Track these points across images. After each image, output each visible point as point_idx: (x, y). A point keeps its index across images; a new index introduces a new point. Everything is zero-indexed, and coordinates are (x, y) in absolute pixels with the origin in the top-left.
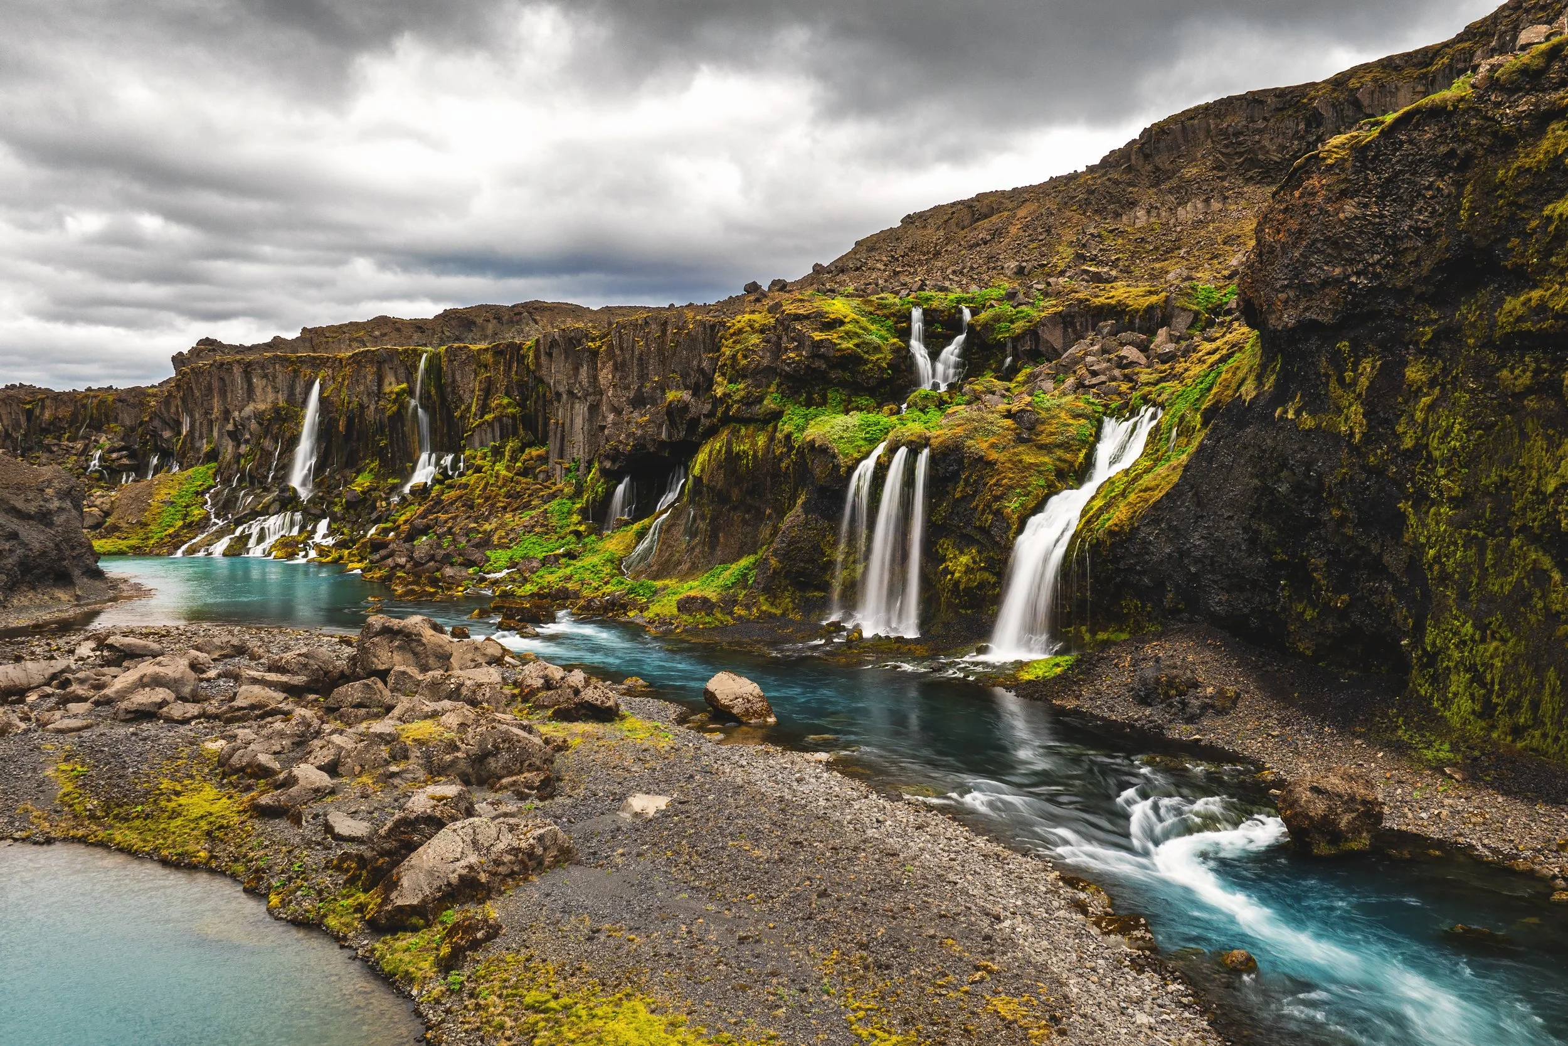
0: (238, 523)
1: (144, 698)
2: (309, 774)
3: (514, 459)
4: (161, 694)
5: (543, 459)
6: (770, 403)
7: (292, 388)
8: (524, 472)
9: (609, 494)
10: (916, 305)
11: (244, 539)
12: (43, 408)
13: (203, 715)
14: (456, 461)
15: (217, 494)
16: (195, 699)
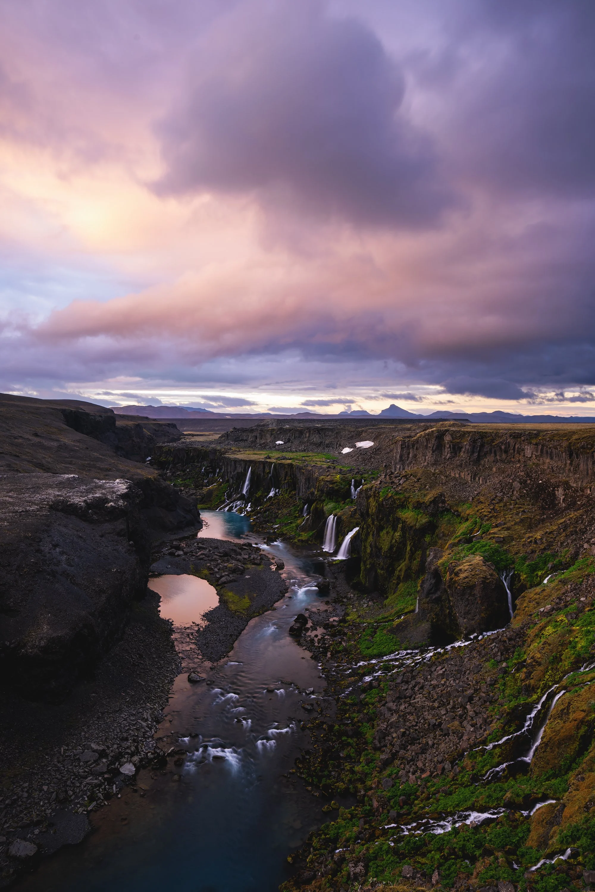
0: (231, 502)
1: (201, 557)
2: (216, 570)
3: (289, 493)
4: (204, 556)
5: (295, 494)
6: (323, 498)
7: (245, 468)
8: (291, 497)
9: (304, 507)
10: (353, 478)
11: (232, 507)
12: (191, 452)
13: (208, 560)
14: (279, 491)
15: (228, 492)
16: (208, 557)
